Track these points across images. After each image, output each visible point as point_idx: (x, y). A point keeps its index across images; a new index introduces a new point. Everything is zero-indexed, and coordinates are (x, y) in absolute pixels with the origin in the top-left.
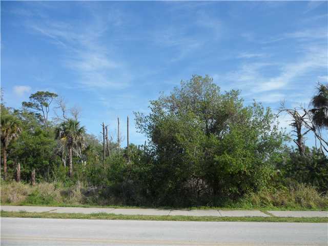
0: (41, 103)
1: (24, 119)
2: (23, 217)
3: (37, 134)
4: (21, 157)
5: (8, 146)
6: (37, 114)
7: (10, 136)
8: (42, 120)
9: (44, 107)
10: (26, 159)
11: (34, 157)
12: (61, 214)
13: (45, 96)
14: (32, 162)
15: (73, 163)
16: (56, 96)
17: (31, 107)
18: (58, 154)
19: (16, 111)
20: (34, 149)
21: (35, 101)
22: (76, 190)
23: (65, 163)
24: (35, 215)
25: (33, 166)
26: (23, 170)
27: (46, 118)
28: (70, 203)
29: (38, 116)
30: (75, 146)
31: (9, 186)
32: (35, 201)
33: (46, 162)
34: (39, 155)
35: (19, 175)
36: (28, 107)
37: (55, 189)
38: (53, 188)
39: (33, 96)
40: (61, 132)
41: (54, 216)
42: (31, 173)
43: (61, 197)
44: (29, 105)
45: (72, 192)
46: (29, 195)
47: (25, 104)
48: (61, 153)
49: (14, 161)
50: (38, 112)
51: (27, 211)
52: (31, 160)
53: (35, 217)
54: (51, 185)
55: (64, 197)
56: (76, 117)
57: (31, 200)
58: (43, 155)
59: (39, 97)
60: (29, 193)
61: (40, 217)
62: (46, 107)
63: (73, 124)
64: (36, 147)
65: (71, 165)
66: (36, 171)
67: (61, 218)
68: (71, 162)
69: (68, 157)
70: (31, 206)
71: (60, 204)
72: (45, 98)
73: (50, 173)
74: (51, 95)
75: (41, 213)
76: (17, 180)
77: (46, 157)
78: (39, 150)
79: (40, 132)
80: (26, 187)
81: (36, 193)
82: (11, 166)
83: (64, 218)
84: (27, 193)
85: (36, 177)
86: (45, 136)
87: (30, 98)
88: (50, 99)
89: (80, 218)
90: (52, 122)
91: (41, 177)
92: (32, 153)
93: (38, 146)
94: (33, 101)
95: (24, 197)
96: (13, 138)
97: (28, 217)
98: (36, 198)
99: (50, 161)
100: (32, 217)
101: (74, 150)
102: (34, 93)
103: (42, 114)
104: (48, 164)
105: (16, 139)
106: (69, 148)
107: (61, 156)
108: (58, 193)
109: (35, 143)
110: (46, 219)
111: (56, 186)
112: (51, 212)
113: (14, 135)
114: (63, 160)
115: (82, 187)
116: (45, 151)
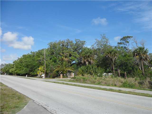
0: (125, 42)
1: (119, 50)
2: (119, 92)
3: (125, 56)
4: (120, 66)
5: (114, 62)
6: (124, 47)
7: (114, 58)
8: (127, 49)
9: (127, 43)
10: (122, 67)
11: (125, 66)
12: (137, 93)
13: (126, 38)
14: (124, 69)
15: (144, 68)
16: (132, 37)
17: (121, 44)
18: (136, 64)
19: (115, 47)
20: (124, 63)
21: (123, 41)
22: (146, 82)
23: (140, 68)
24: (125, 92)
25: (125, 70)
26: (121, 72)
27: (128, 48)
28: (143, 88)
29: (125, 47)
30: (144, 60)
31: (116, 79)
32: (126, 86)
33: (131, 68)
34: (127, 65)
35: (119, 74)
36: (120, 44)
37: (135, 81)
38: (135, 80)
39: (122, 39)
40: (136, 54)
41: (134, 93)
42: (124, 73)
43: (138, 85)
44: (120, 43)
45: (144, 82)
46: (124, 83)
47: (119, 43)
48: (138, 64)
49: (117, 68)
50: (125, 46)
51: (122, 90)
52: (124, 68)
53: (125, 93)
54: (134, 79)
55: (140, 85)
56: (143, 45)
57: (124, 85)
58: (129, 65)
59: (124, 39)
60: (124, 82)
61: (127, 93)
62: (128, 43)
63: (141, 49)
64: (125, 62)
65: (143, 69)
66: (126, 73)
67: (136, 95)
68: (143, 68)
69: (141, 65)
70: (124, 88)
71: (138, 88)
72: (127, 39)
73: (133, 73)
74: (129, 37)
75: (127, 92)
76: (119, 77)
77: (131, 66)
78: (127, 63)
79: (126, 55)
80: (122, 80)
81: (127, 82)
82: (116, 70)
83: (138, 95)
84: (123, 82)
85: (127, 75)
86: (129, 56)
87: (120, 40)
88: (129, 39)
89: (147, 96)
90: (132, 50)
91: (129, 75)
92: (124, 64)
93: (126, 61)
94: (122, 41)
95: (122, 83)
96: (115, 58)
97: (122, 93)
98: (126, 84)
99: (132, 68)
100: (123, 93)
101: (145, 62)
102: (122, 38)
103: (126, 47)
104: (132, 69)
105: (116, 59)
106: (141, 61)
107: (138, 65)
108: (137, 82)
109: (125, 60)
110: (130, 95)
111: (136, 80)
112: (132, 91)
113: (115, 57)
114: (139, 67)
115: (150, 80)
116: (130, 63)
